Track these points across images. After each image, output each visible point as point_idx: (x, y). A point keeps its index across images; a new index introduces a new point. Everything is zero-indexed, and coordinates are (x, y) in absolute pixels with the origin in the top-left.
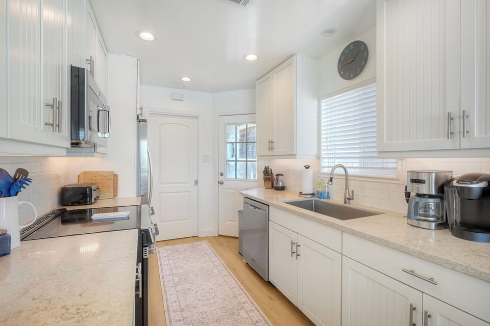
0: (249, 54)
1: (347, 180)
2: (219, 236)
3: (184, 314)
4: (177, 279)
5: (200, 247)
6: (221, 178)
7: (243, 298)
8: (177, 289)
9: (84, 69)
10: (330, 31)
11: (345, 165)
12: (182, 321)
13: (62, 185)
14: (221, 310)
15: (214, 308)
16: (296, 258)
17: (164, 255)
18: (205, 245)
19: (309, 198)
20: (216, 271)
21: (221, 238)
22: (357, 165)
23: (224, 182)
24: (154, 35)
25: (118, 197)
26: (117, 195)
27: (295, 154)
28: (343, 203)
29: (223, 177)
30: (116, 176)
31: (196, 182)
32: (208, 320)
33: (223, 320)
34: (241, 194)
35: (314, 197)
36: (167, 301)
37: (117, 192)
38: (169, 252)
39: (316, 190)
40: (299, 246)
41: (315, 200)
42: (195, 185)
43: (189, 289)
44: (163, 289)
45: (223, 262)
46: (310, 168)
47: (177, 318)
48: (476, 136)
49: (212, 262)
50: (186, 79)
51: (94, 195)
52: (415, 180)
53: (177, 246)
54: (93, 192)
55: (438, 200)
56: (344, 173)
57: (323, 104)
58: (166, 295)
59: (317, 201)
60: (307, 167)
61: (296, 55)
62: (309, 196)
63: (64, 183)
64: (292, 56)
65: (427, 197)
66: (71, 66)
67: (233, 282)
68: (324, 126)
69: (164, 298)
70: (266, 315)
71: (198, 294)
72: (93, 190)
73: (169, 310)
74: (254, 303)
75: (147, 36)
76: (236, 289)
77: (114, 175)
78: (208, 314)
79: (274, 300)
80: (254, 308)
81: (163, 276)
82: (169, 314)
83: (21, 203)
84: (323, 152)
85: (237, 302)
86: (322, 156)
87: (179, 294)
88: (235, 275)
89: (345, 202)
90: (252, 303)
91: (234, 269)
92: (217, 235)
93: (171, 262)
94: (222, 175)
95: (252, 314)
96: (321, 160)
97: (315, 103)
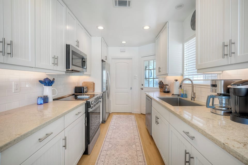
0: (145, 26)
1: (193, 87)
2: (141, 114)
3: (111, 140)
4: (115, 128)
5: (130, 117)
6: (142, 87)
7: (137, 140)
8: (113, 131)
9: (70, 45)
10: (180, 6)
11: (191, 79)
12: (108, 143)
13: (76, 86)
14: (125, 142)
15: (123, 141)
16: (157, 125)
17: (115, 118)
18: (133, 117)
19: (176, 97)
20: (132, 128)
21: (141, 115)
22: (202, 78)
23: (144, 88)
24: (103, 27)
25: (95, 92)
26: (94, 91)
27: (167, 73)
28: (191, 100)
29: (143, 86)
30: (94, 84)
31: (131, 88)
32: (119, 144)
33: (124, 146)
34: (146, 94)
35: (179, 96)
36: (107, 134)
37: (94, 90)
38: (117, 117)
39: (180, 93)
40: (159, 118)
41: (179, 98)
42: (131, 89)
43: (117, 132)
44: (108, 130)
45: (137, 125)
46: (178, 81)
47: (108, 141)
48: (238, 55)
49: (132, 124)
50: (124, 42)
51: (85, 90)
52: (214, 85)
53: (121, 116)
54: (84, 89)
55: (226, 97)
56: (191, 83)
57: (185, 46)
58: (108, 132)
59: (180, 98)
60: (177, 81)
61: (168, 22)
62: (177, 96)
63: (77, 85)
64: (166, 23)
65: (222, 95)
66: (66, 44)
67: (136, 133)
68: (186, 58)
69: (107, 133)
70: (144, 150)
71: (120, 134)
72: (84, 88)
73: (106, 137)
74: (141, 143)
75: (101, 28)
76: (136, 136)
77: (94, 83)
78: (120, 142)
79: (152, 144)
80: (140, 145)
81: (110, 125)
82: (106, 139)
83: (53, 88)
84: (185, 72)
85: (134, 141)
86: (184, 75)
87: (113, 133)
88: (139, 131)
89: (192, 100)
90: (140, 143)
91: (140, 128)
92: (140, 113)
93: (116, 121)
94: (142, 85)
95: (137, 147)
96: (184, 77)
97: (181, 46)
